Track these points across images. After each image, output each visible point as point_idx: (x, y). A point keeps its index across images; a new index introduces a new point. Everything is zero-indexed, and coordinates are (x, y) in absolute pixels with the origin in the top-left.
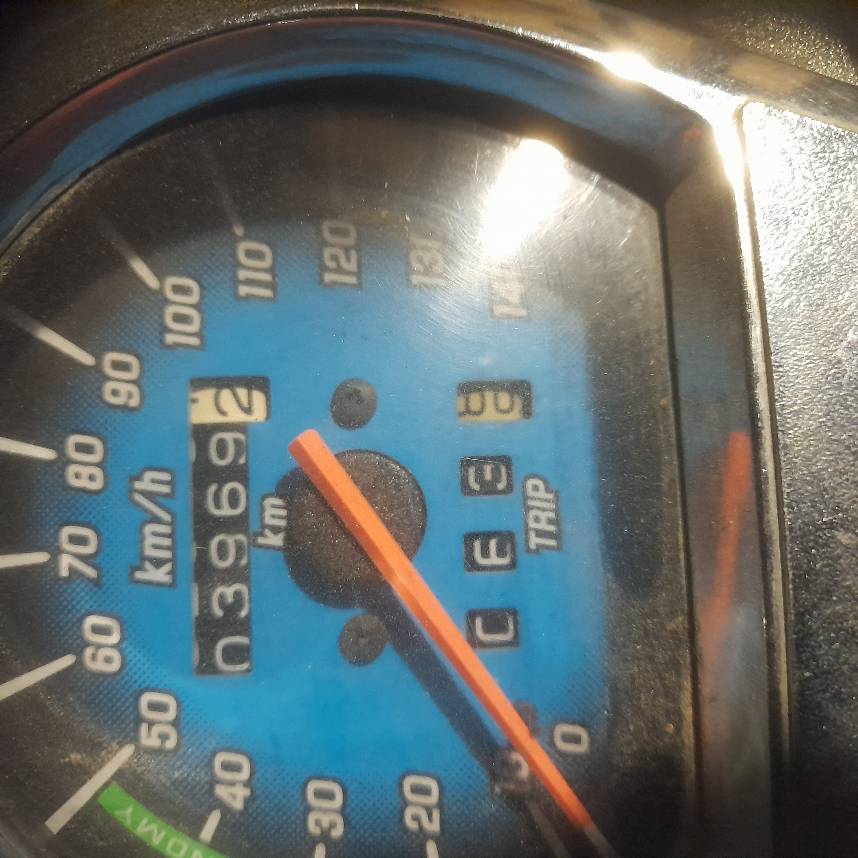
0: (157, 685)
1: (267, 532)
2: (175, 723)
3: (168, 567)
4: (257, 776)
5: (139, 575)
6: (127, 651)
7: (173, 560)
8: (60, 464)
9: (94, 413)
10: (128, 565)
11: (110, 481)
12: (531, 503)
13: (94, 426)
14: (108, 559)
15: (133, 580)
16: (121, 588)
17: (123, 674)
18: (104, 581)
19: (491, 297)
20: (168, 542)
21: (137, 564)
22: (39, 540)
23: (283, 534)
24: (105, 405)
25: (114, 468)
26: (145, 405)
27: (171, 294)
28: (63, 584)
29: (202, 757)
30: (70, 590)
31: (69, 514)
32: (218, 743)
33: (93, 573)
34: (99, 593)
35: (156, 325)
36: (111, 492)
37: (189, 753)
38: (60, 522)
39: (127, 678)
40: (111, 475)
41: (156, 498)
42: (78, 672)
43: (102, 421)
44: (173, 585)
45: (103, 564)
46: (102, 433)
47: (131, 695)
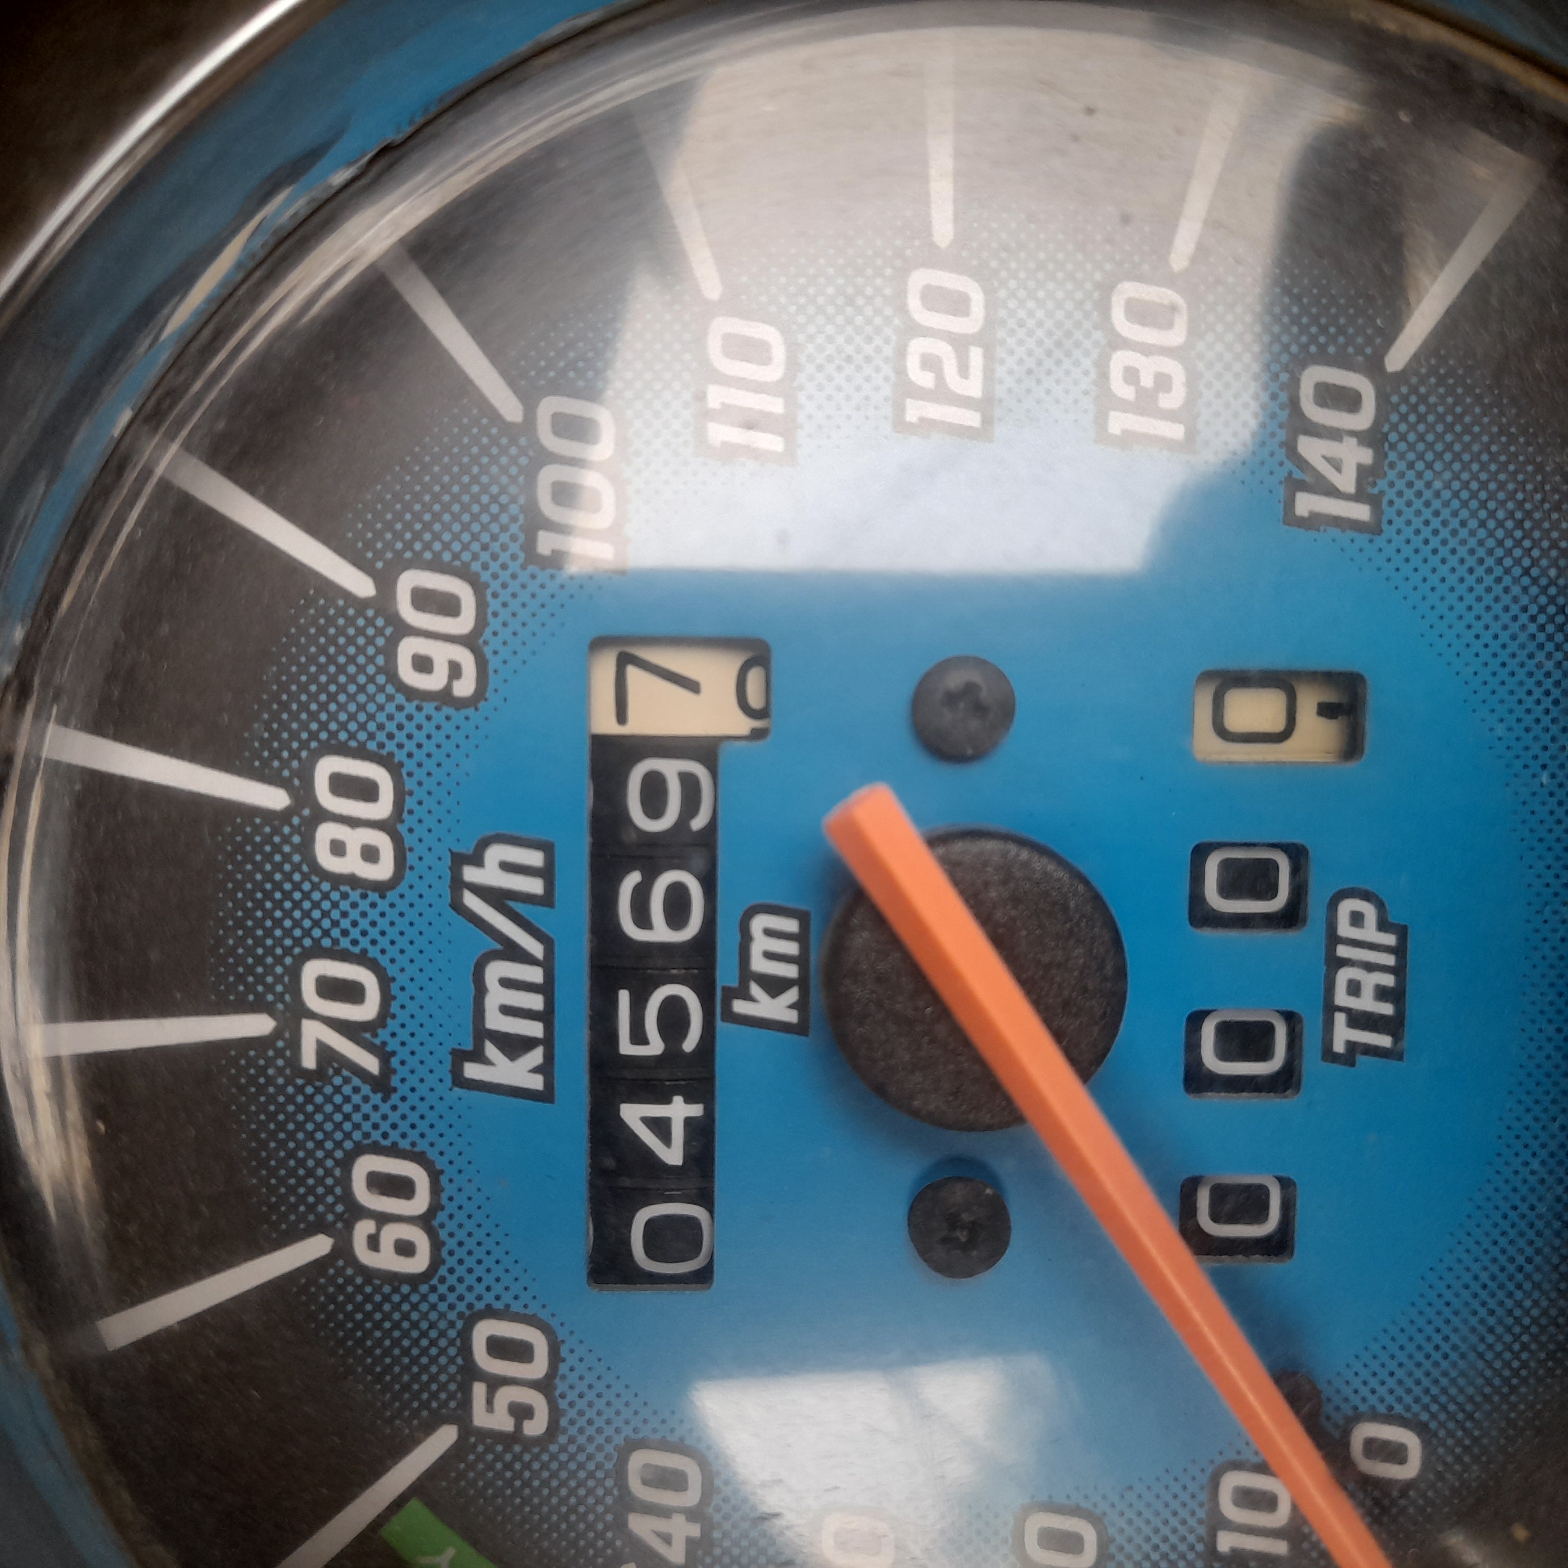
0: (507, 1306)
1: (755, 990)
2: (544, 1386)
3: (536, 1056)
4: (716, 1500)
5: (472, 1071)
6: (443, 1234)
7: (548, 1042)
8: (296, 821)
9: (371, 708)
10: (450, 1049)
11: (408, 864)
12: (1343, 951)
13: (371, 736)
14: (403, 1035)
15: (460, 1081)
16: (432, 1099)
17: (434, 1281)
18: (395, 1081)
19: (1290, 473)
20: (536, 1002)
21: (469, 1046)
22: (250, 988)
23: (792, 995)
24: (398, 690)
25: (415, 836)
26: (487, 695)
27: (552, 436)
28: (303, 1087)
29: (600, 1457)
30: (319, 1099)
31: (317, 933)
32: (635, 1430)
33: (371, 1063)
34: (385, 1108)
35: (514, 509)
36: (411, 887)
37: (572, 1449)
38: (297, 950)
39: (442, 1289)
40: (411, 850)
41: (512, 904)
42: (340, 1272)
43: (391, 727)
44: (546, 1096)
45: (393, 1045)
46: (391, 755)
47: (452, 1324)
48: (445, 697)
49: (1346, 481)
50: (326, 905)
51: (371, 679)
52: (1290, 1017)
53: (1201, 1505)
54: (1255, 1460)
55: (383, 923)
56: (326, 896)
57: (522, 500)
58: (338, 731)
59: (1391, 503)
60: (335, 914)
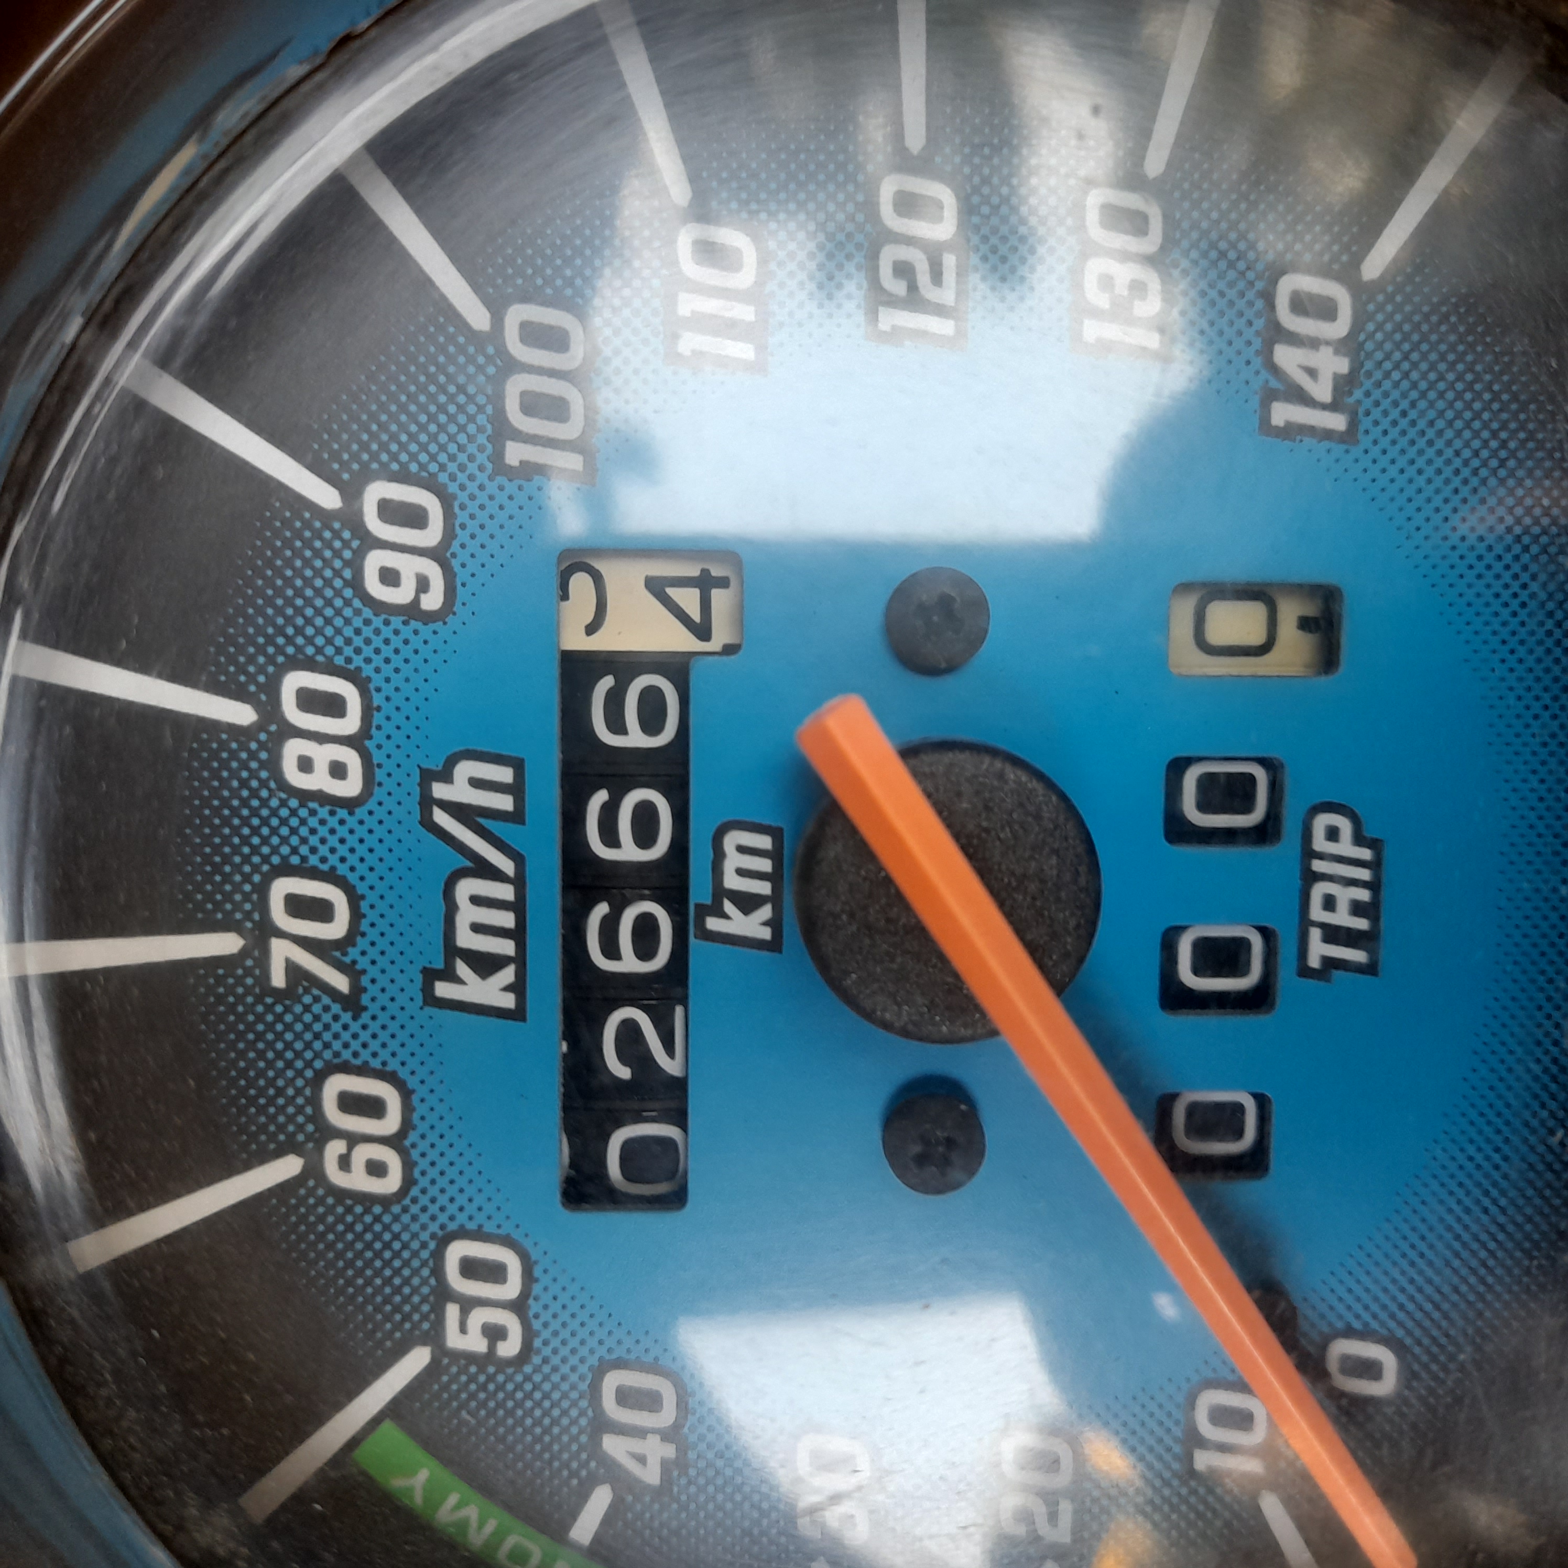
0: (480, 1226)
1: (728, 907)
2: (518, 1306)
3: (508, 975)
4: (691, 1420)
5: (443, 989)
6: (415, 1154)
7: (520, 960)
8: (263, 737)
9: (339, 622)
10: (420, 968)
11: (378, 779)
12: (1318, 866)
13: (339, 651)
14: (373, 953)
15: (431, 1000)
16: (402, 1018)
17: (407, 1201)
18: (365, 1000)
19: (1267, 382)
20: (507, 920)
21: (439, 964)
22: (218, 906)
23: (766, 912)
24: (364, 605)
25: (384, 751)
26: (455, 609)
27: (519, 345)
28: (274, 1004)
29: (574, 1378)
30: (288, 1018)
31: (285, 850)
32: (609, 1350)
33: (341, 983)
34: (355, 1027)
35: (481, 419)
36: (380, 804)
37: (546, 1369)
38: (265, 868)
39: (415, 1209)
40: (380, 766)
41: (481, 821)
42: (311, 1192)
43: (358, 641)
44: (518, 1014)
45: (363, 963)
46: (359, 669)
47: (424, 1245)
48: (412, 611)
49: (1323, 391)
50: (294, 822)
51: (338, 593)
52: (1266, 933)
53: (1177, 1423)
54: (1231, 1377)
55: (352, 841)
56: (294, 813)
57: (489, 409)
58: (305, 645)
59: (1368, 413)
60: (304, 831)
